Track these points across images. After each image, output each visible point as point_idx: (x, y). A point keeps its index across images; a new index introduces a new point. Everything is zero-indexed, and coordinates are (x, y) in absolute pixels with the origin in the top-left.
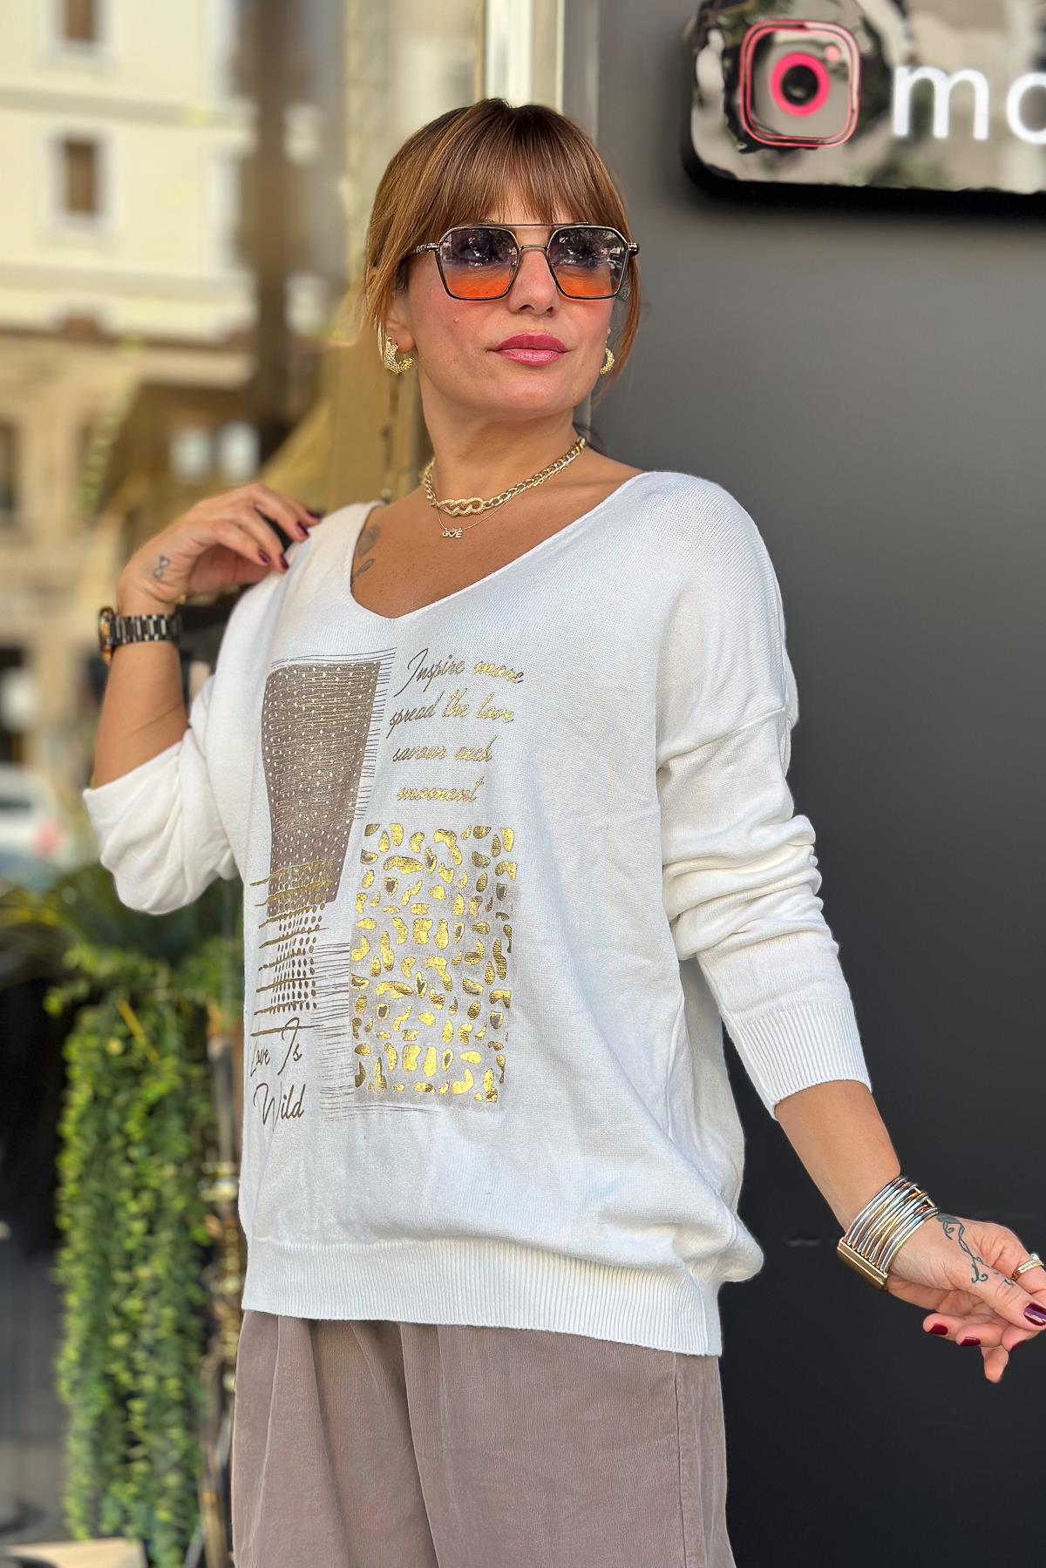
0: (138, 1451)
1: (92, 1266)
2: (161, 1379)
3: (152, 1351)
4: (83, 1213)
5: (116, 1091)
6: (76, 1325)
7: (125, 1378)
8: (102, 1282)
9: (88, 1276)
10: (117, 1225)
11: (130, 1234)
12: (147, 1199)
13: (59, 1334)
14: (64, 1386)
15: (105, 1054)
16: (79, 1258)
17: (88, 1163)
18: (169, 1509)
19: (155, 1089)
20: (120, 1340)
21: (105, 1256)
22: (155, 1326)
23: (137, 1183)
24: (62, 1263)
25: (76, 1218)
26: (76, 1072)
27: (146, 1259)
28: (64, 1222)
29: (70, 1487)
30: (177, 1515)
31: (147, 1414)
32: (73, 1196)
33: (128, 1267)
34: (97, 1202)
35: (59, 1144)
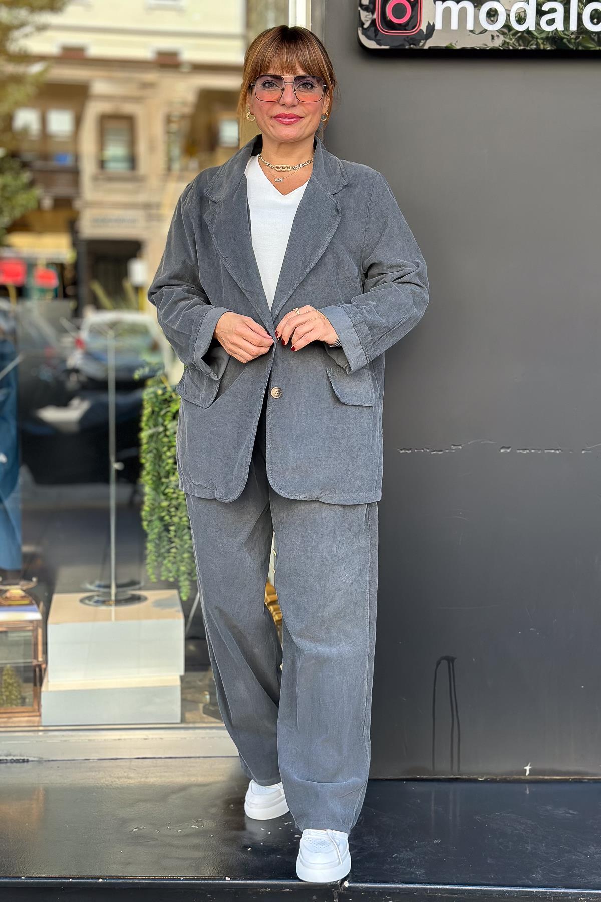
0: (173, 545)
1: (154, 475)
2: (181, 518)
3: (177, 508)
4: (149, 456)
5: (161, 409)
6: (148, 500)
7: (167, 518)
8: (158, 483)
9: (151, 479)
10: (163, 461)
11: (168, 464)
12: (173, 450)
13: (142, 503)
14: (145, 523)
15: (156, 396)
16: (148, 473)
17: (151, 437)
18: (184, 566)
19: (174, 408)
20: (165, 504)
21: (159, 473)
22: (177, 498)
23: (170, 445)
24: (143, 476)
25: (147, 460)
26: (145, 403)
27: (174, 474)
28: (143, 461)
29: (148, 560)
30: (188, 569)
31: (175, 531)
32: (145, 449)
33: (167, 476)
34: (155, 451)
35: (140, 430)
